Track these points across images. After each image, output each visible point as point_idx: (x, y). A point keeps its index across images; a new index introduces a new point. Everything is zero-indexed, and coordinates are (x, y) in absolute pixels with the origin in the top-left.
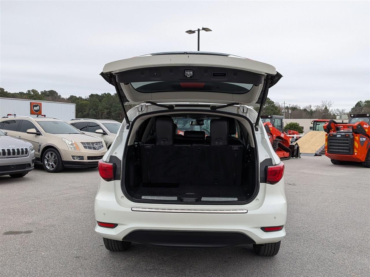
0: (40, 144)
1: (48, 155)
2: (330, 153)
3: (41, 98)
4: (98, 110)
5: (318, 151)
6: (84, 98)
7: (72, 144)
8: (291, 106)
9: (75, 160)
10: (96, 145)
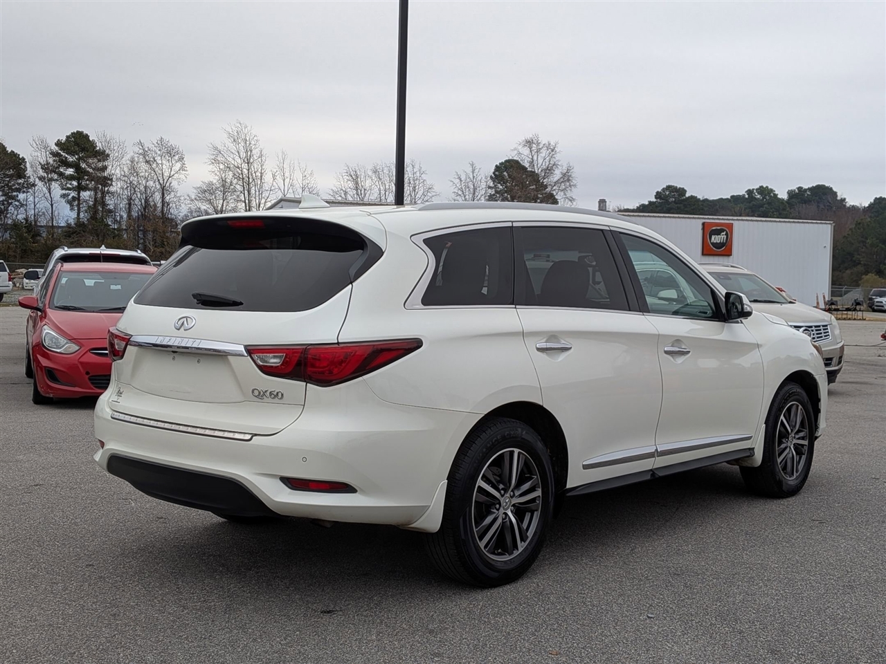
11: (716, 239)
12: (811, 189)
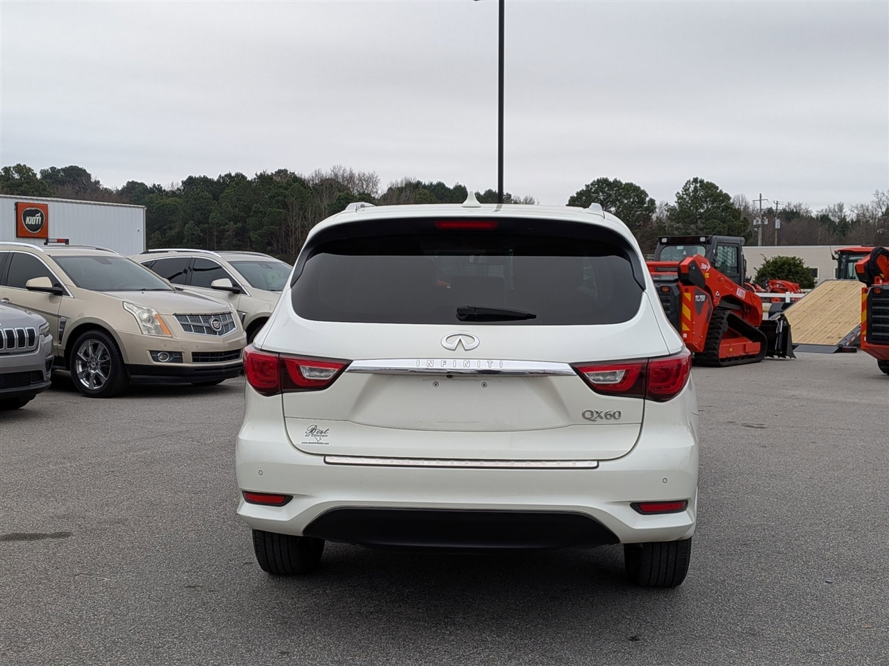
0: (63, 319)
1: (85, 348)
2: (873, 341)
3: (44, 190)
4: (208, 223)
5: (848, 338)
6: (166, 189)
7: (150, 320)
8: (781, 207)
9: (159, 361)
10: (215, 320)
11: (31, 220)
12: (65, 170)
